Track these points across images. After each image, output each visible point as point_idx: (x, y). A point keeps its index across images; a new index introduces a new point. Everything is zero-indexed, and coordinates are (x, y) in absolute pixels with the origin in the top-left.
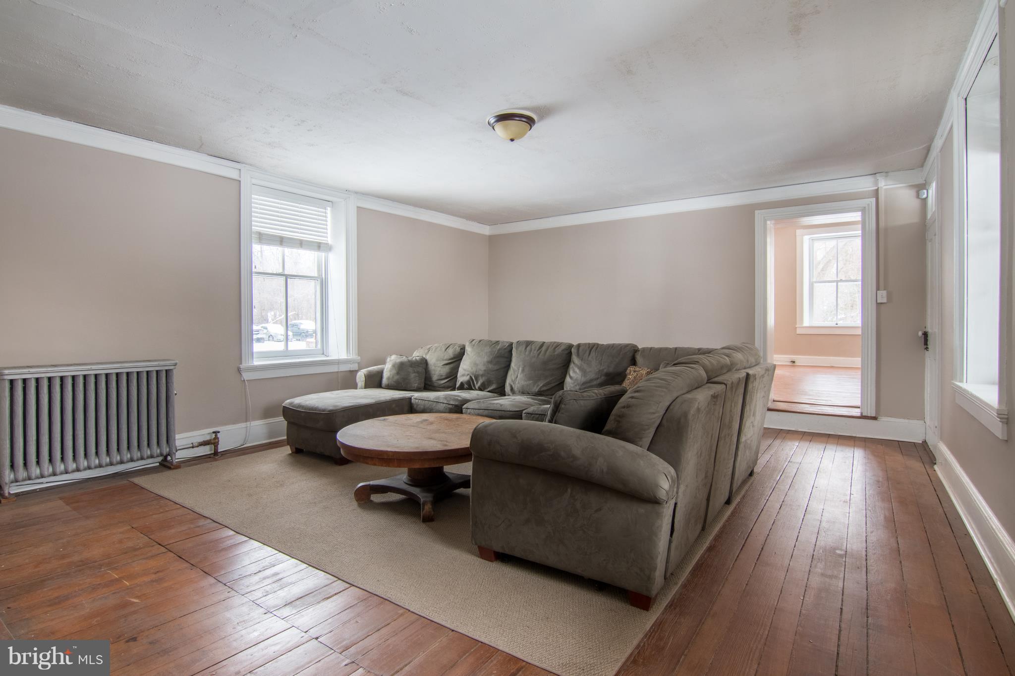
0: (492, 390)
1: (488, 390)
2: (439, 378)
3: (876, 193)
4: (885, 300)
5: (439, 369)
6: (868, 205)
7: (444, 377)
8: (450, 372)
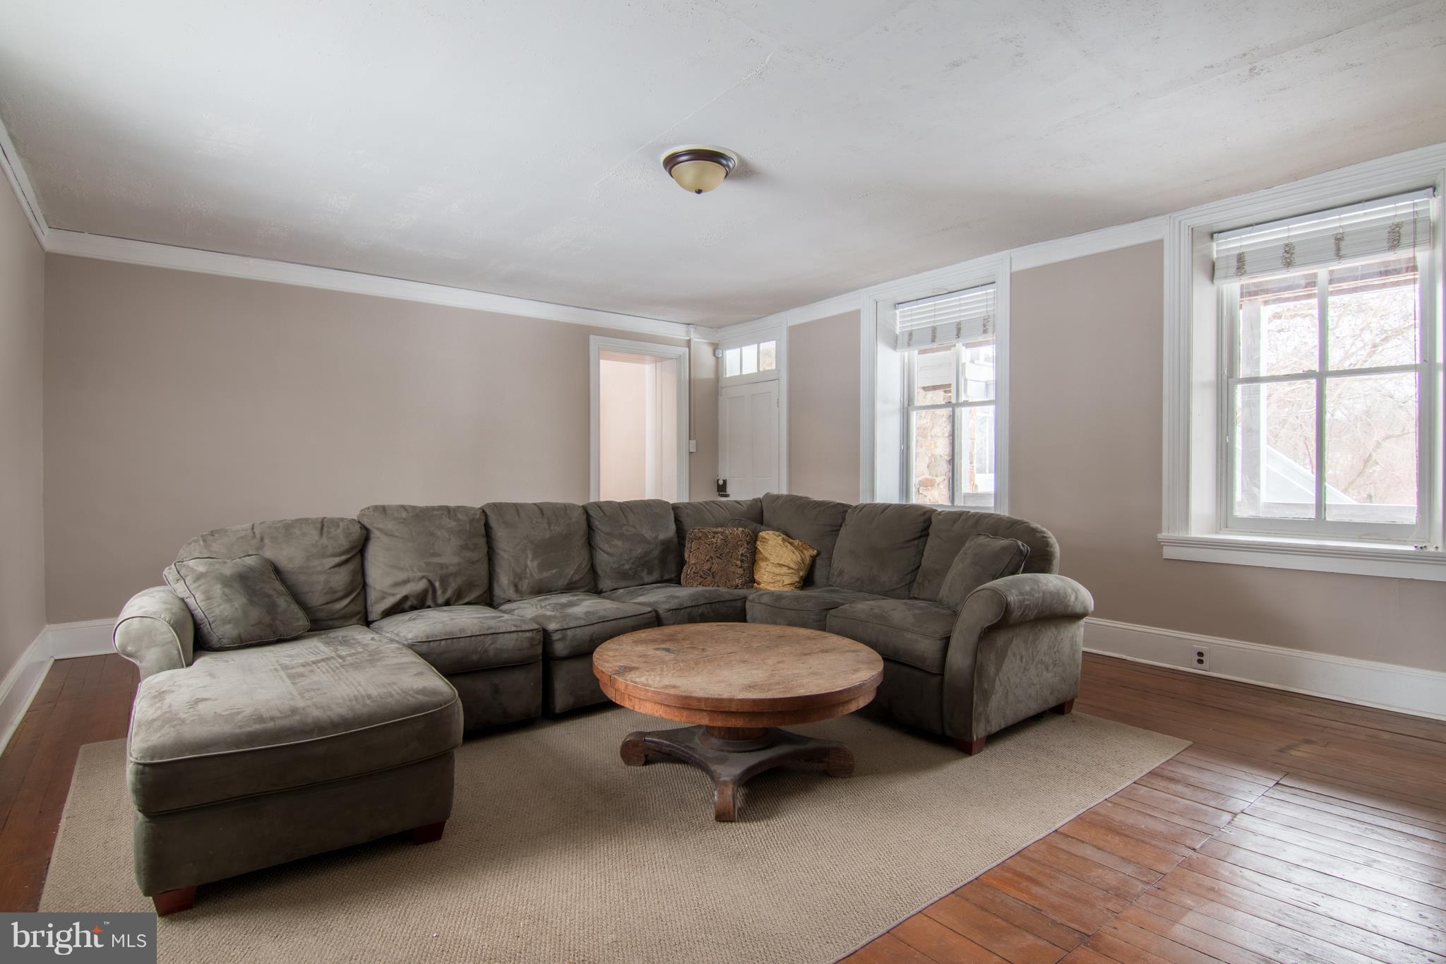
0: (478, 597)
1: (466, 600)
2: (329, 598)
3: (688, 344)
4: (695, 451)
5: (322, 578)
6: (683, 354)
7: (340, 594)
8: (352, 582)
